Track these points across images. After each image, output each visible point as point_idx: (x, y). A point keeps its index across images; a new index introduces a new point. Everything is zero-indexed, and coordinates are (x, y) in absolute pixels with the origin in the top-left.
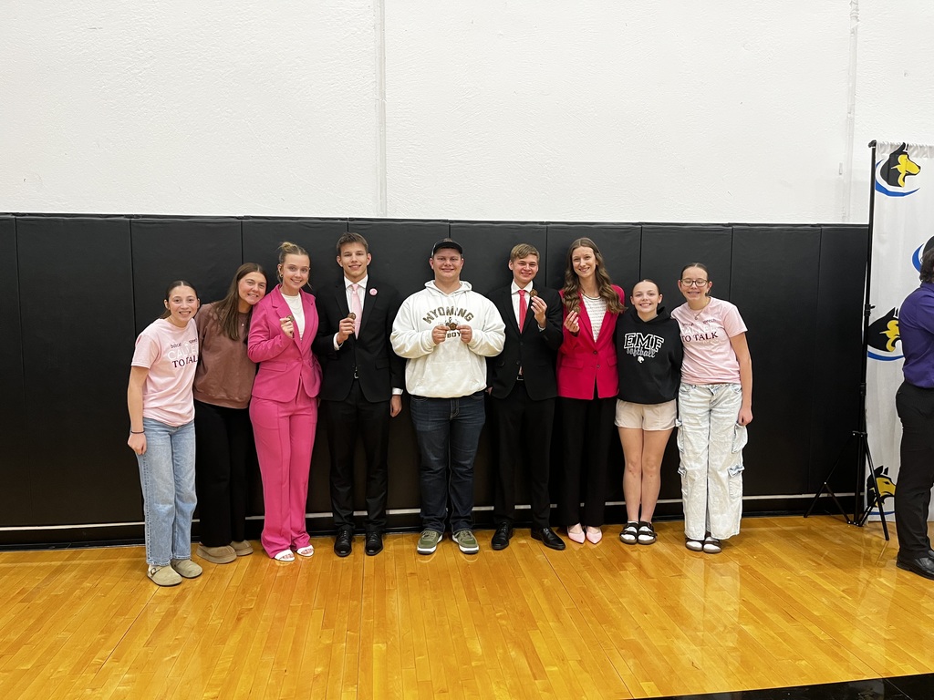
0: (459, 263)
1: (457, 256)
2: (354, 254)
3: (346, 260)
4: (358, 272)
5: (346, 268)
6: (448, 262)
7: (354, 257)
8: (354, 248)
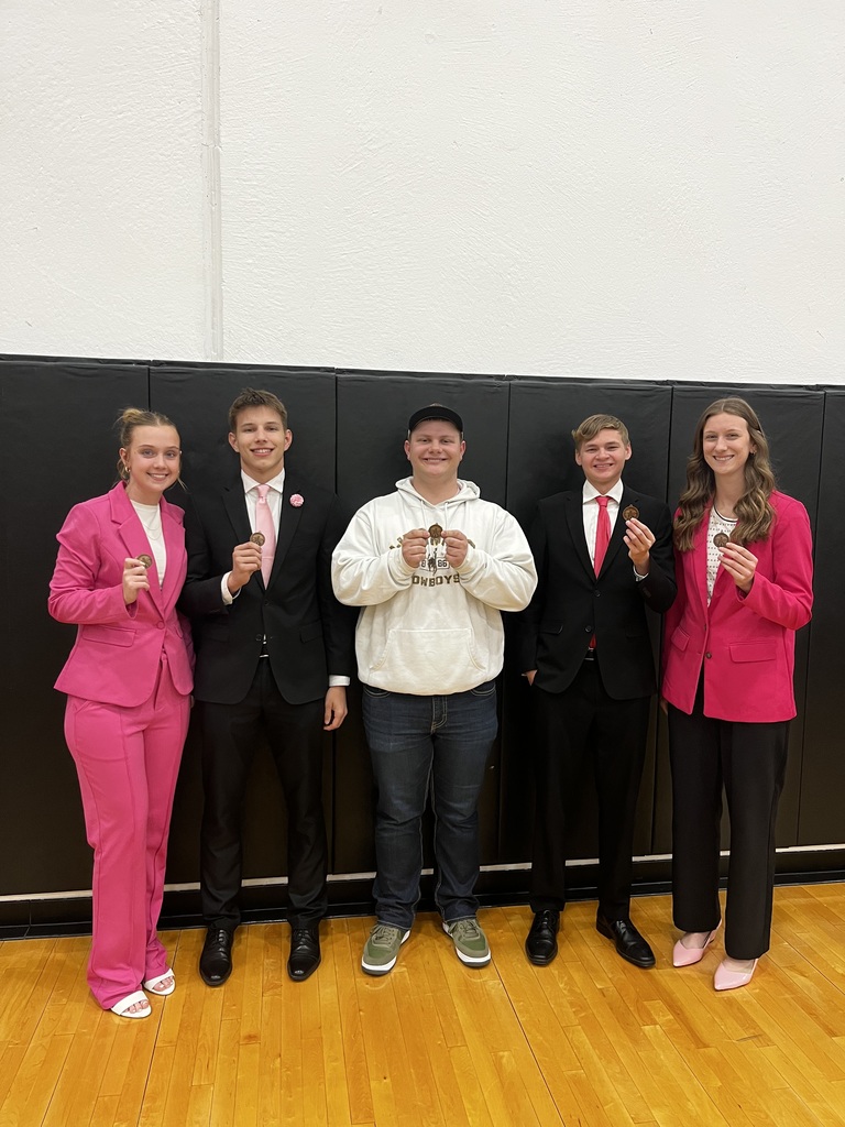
0: (456, 448)
1: (454, 434)
2: (261, 428)
3: (246, 438)
4: (268, 462)
5: (247, 454)
6: (436, 445)
7: (262, 434)
8: (262, 416)
